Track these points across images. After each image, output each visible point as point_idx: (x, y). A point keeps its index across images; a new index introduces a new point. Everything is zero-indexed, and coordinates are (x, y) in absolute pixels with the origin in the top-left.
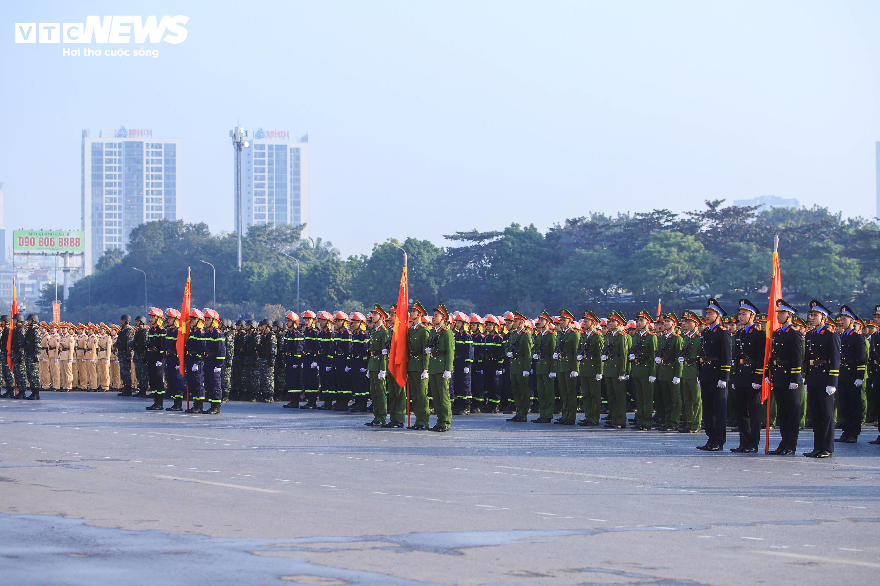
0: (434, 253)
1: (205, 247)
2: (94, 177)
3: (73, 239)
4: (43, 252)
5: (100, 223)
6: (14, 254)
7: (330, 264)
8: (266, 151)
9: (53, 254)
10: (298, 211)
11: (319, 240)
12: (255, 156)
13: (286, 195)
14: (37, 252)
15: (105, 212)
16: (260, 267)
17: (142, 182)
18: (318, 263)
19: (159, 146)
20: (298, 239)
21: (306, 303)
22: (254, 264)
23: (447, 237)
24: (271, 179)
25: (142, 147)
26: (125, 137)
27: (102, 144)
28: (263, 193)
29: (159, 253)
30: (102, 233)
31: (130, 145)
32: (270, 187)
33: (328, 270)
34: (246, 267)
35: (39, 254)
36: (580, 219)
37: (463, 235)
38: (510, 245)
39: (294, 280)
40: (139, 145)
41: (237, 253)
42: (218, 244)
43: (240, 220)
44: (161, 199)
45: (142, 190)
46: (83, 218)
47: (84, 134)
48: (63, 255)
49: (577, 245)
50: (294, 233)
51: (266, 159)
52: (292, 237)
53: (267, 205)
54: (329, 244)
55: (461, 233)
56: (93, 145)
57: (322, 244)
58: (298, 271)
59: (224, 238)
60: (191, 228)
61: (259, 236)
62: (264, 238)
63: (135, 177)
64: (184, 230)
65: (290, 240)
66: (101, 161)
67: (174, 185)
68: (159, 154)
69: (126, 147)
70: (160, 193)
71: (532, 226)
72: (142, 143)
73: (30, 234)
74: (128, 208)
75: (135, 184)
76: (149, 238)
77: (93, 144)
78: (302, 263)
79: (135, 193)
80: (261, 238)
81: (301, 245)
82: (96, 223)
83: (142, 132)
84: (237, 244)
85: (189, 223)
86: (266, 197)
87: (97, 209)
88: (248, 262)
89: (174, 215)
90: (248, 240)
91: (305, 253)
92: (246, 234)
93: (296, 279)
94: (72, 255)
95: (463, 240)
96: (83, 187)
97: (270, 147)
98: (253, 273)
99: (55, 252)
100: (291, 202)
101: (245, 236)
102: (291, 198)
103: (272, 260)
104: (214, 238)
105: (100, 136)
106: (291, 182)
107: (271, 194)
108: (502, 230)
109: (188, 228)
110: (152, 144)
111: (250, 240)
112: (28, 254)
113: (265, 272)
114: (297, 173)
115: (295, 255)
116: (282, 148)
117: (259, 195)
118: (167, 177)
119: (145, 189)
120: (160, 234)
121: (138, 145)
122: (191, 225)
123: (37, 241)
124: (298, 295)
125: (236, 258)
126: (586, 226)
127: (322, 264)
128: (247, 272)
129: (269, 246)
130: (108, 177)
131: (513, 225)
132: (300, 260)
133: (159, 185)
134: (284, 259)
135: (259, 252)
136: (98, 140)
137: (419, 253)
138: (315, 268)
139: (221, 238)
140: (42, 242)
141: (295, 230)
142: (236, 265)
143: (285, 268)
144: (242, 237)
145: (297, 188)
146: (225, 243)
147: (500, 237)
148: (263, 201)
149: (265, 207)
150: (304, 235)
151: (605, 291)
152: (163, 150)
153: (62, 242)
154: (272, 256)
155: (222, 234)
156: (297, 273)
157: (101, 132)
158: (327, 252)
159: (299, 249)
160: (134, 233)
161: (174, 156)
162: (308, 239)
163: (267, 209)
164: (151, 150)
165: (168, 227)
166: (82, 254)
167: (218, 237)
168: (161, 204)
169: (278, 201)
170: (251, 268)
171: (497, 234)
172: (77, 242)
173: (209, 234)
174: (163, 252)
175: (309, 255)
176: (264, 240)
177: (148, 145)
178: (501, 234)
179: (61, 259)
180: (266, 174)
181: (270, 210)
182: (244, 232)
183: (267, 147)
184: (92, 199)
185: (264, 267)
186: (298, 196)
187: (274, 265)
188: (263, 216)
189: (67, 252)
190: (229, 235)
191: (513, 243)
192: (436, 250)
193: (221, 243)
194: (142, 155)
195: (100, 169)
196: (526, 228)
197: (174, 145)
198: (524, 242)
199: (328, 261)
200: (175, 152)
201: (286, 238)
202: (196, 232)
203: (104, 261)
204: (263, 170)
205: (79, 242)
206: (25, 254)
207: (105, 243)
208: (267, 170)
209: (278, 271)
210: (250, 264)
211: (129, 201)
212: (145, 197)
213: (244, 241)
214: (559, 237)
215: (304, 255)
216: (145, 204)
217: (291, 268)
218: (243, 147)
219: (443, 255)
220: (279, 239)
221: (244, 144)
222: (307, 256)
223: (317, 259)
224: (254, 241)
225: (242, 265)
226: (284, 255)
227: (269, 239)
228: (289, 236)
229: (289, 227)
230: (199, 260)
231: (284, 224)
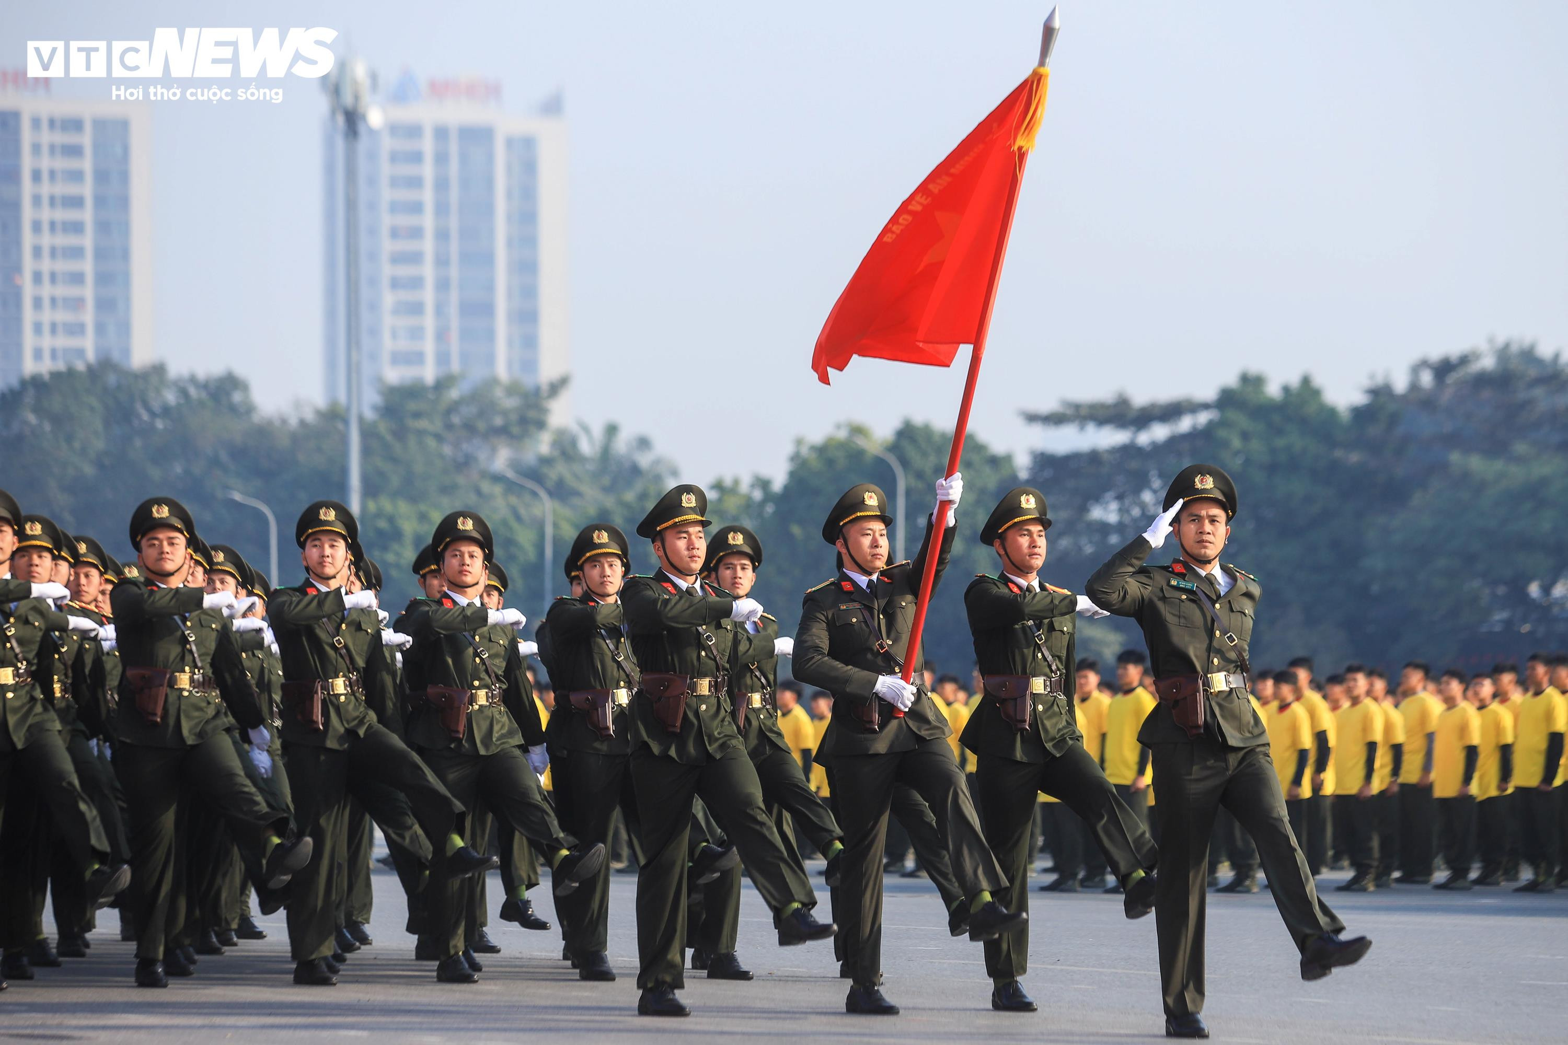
0: (987, 470)
1: (239, 453)
8: (427, 145)
10: (530, 342)
11: (612, 430)
13: (490, 289)
17: (18, 242)
18: (609, 504)
19: (74, 125)
20: (541, 425)
22: (403, 507)
23: (1032, 418)
24: (442, 235)
25: (17, 129)
28: (417, 282)
29: (89, 470)
32: (441, 261)
34: (374, 512)
36: (1464, 360)
37: (1083, 410)
38: (1236, 443)
40: (9, 120)
41: (344, 471)
42: (284, 442)
43: (353, 366)
44: (82, 300)
45: (17, 269)
49: (1453, 440)
50: (528, 406)
52: (523, 421)
53: (429, 321)
54: (644, 443)
55: (1077, 406)
57: (621, 445)
58: (549, 530)
59: (303, 423)
60: (193, 391)
61: (417, 415)
62: (433, 423)
64: (171, 397)
65: (516, 430)
67: (128, 258)
68: (73, 151)
70: (77, 279)
71: (1306, 381)
72: (15, 114)
76: (57, 420)
78: (556, 501)
80: (423, 424)
81: (552, 445)
84: (344, 440)
85: (186, 374)
86: (428, 296)
88: (381, 501)
89: (129, 348)
90: (382, 428)
91: (567, 473)
92: (376, 409)
93: (541, 554)
95: (1082, 428)
97: (441, 133)
98: (397, 535)
100: (509, 312)
101: (369, 415)
102: (509, 297)
104: (270, 423)
106: (509, 246)
107: (443, 285)
109: (184, 392)
110: (52, 122)
111: (387, 429)
114: (527, 218)
115: (533, 474)
116: (477, 136)
117: (405, 288)
118: (102, 227)
119: (28, 265)
120: (92, 409)
121: (3, 124)
122: (193, 380)
126: (1482, 380)
127: (626, 505)
129: (447, 450)
131: (1245, 379)
132: (551, 494)
133: (76, 253)
134: (497, 489)
135: (418, 468)
139: (293, 422)
141: (532, 399)
144: (361, 419)
145: (527, 268)
146: (308, 438)
147: (1203, 418)
148: (417, 309)
149: (422, 327)
150: (560, 414)
151: (1546, 589)
152: (86, 139)
154: (461, 481)
155: (297, 408)
156: (542, 536)
158: (635, 470)
159: (546, 461)
161: (128, 162)
162: (574, 428)
163: (430, 333)
164: (47, 137)
167: (284, 421)
168: (81, 317)
169: (467, 309)
170: (391, 519)
171: (1191, 407)
173: (250, 409)
174: (100, 465)
175: (579, 480)
176: (433, 429)
177: (36, 121)
178: (1205, 406)
180: (428, 220)
181: (441, 335)
183: (428, 134)
186: (529, 292)
188: (418, 359)
190: (318, 413)
191: (1245, 436)
192: (995, 462)
193: (295, 438)
194: (17, 154)
196: (1286, 389)
197: (127, 128)
198: (1279, 432)
200: (126, 150)
201: (506, 423)
202: (211, 403)
204: (417, 208)
208: (429, 207)
210: (387, 506)
212: (29, 291)
213: (368, 433)
214: (1393, 420)
215: (560, 479)
216: (29, 316)
217: (518, 518)
218: (362, 129)
219: (1014, 478)
220: (481, 425)
221: (364, 118)
222: (570, 480)
223: (606, 490)
224: (400, 433)
225: (364, 508)
226: (497, 478)
227: (449, 427)
228: (514, 417)
229: (513, 389)
230: (219, 494)
231: (495, 381)
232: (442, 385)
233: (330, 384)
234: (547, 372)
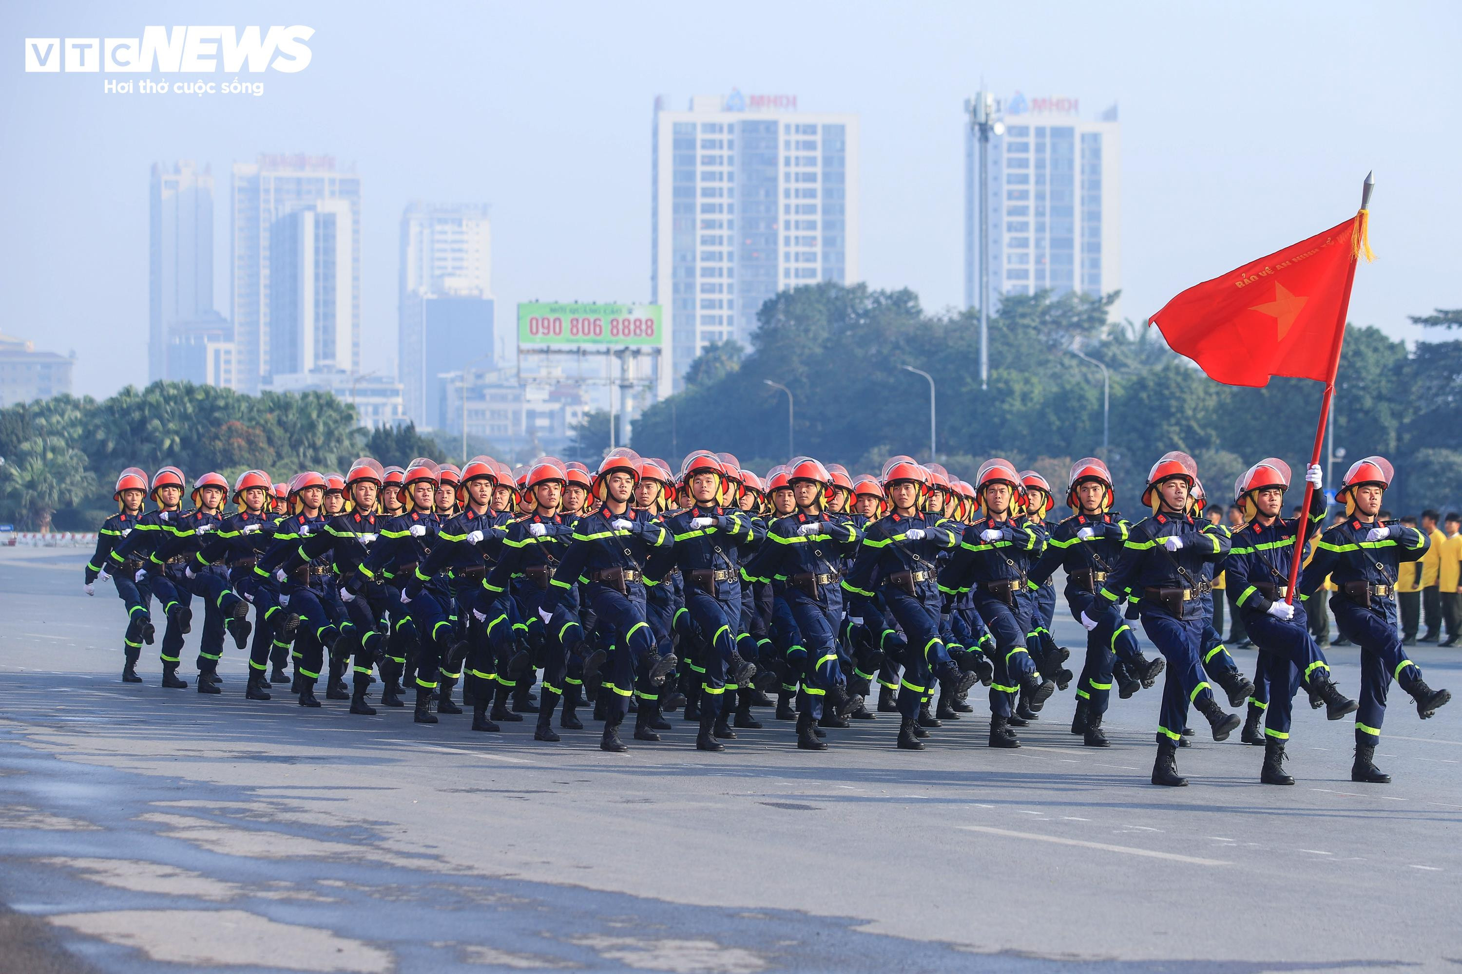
0: (1387, 353)
1: (911, 340)
2: (677, 192)
3: (640, 321)
4: (579, 349)
5: (690, 287)
6: (520, 351)
7: (1172, 375)
8: (1031, 140)
9: (598, 353)
10: (1095, 264)
11: (1147, 325)
12: (1009, 150)
13: (1071, 230)
14: (566, 347)
15: (699, 265)
16: (1027, 381)
17: (776, 203)
18: (1145, 372)
19: (811, 129)
20: (1102, 322)
21: (1122, 456)
22: (1014, 374)
23: (1416, 320)
24: (1040, 196)
25: (776, 132)
26: (741, 110)
27: (694, 126)
28: (1024, 226)
29: (818, 351)
30: (694, 307)
31: (750, 127)
32: (1040, 213)
33: (1168, 388)
34: (999, 380)
35: (570, 352)
37: (1450, 316)
39: (1096, 406)
40: (771, 127)
41: (978, 351)
42: (940, 333)
43: (984, 284)
44: (814, 238)
45: (775, 220)
46: (654, 277)
47: (658, 104)
48: (620, 354)
50: (1094, 310)
51: (1031, 156)
52: (1091, 319)
53: (1032, 251)
55: (1446, 313)
56: (677, 128)
57: (1153, 334)
58: (1107, 390)
59: (951, 321)
60: (883, 300)
61: (1023, 316)
62: (1033, 320)
63: (762, 193)
64: (869, 304)
65: (1086, 325)
66: (691, 160)
67: (842, 211)
68: (810, 146)
69: (744, 131)
70: (812, 225)
72: (775, 123)
73: (553, 310)
74: (748, 257)
75: (762, 208)
76: (799, 319)
77: (676, 125)
78: (1111, 371)
79: (762, 226)
80: (1026, 321)
81: (1109, 334)
82: (682, 287)
83: (776, 101)
84: (978, 332)
85: (879, 290)
86: (1031, 235)
87: (684, 258)
88: (1001, 370)
89: (842, 272)
90: (1001, 324)
91: (1118, 352)
92: (998, 311)
93: (1102, 405)
94: (637, 353)
95: (1449, 327)
96: (655, 213)
97: (1040, 132)
98: (1010, 392)
99: (603, 347)
100: (1082, 245)
101: (994, 315)
102: (1083, 235)
103: (1049, 365)
104: (931, 320)
105: (691, 108)
106: (1083, 203)
107: (1040, 228)
109: (877, 301)
110: (797, 127)
111: (1004, 324)
112: (547, 351)
113: (1036, 391)
114: (1094, 185)
115: (1097, 354)
116: (1063, 134)
117: (1016, 230)
118: (828, 193)
119: (782, 217)
120: (820, 311)
121: (768, 129)
122: (883, 293)
123: (566, 325)
124: (1106, 439)
125: (977, 362)
127: (1156, 374)
128: (1000, 391)
129: (1042, 338)
130: (706, 193)
132: (1108, 366)
133: (811, 209)
134: (1074, 362)
135: (1024, 350)
136: (686, 117)
137: (1357, 353)
138: (1141, 384)
139: (946, 320)
140: (577, 326)
141: (1096, 305)
142: (976, 374)
143: (1078, 384)
144: (988, 317)
145: (1094, 217)
146: (955, 331)
148: (1024, 243)
149: (1027, 255)
150: (1115, 314)
152: (818, 138)
153: (617, 327)
154: (1051, 357)
155: (948, 311)
156: (1102, 393)
157: (691, 101)
158: (1162, 350)
159: (1105, 344)
160: (768, 310)
161: (842, 149)
162: (1124, 323)
163: (1032, 259)
164: (794, 137)
165: (837, 298)
166: (658, 352)
167: (940, 320)
168: (814, 249)
169: (1056, 243)
170: (1007, 383)
172: (649, 327)
173: (919, 312)
174: (825, 348)
175: (1126, 356)
176: (1033, 324)
177: (788, 127)
179: (615, 362)
180: (1031, 187)
181: (1039, 260)
182: (992, 310)
183: (1032, 132)
184: (675, 238)
185: (1035, 380)
186: (1095, 232)
187: (1055, 376)
188: (1024, 275)
189: (627, 348)
190: (960, 313)
192: (1392, 347)
193: (947, 331)
194: (776, 147)
195: (690, 176)
197: (842, 129)
199: (1167, 369)
200: (843, 143)
201: (1080, 320)
202: (894, 308)
203: (703, 368)
204: (1024, 179)
205: (651, 327)
206: (541, 351)
207: (699, 328)
208: (1032, 179)
209: (1063, 387)
210: (1005, 375)
211: (748, 241)
212: (782, 233)
213: (992, 327)
215: (1114, 356)
216: (782, 249)
217: (1087, 381)
218: (990, 135)
219: (1406, 359)
220: (1064, 322)
221: (992, 128)
222: (1121, 357)
223: (1144, 363)
224: (1012, 327)
225: (990, 376)
226: (1074, 356)
227: (1044, 323)
228: (1085, 317)
229: (1084, 299)
230: (899, 366)
231: (1073, 294)
232: (1037, 297)
233: (969, 295)
234: (1106, 288)
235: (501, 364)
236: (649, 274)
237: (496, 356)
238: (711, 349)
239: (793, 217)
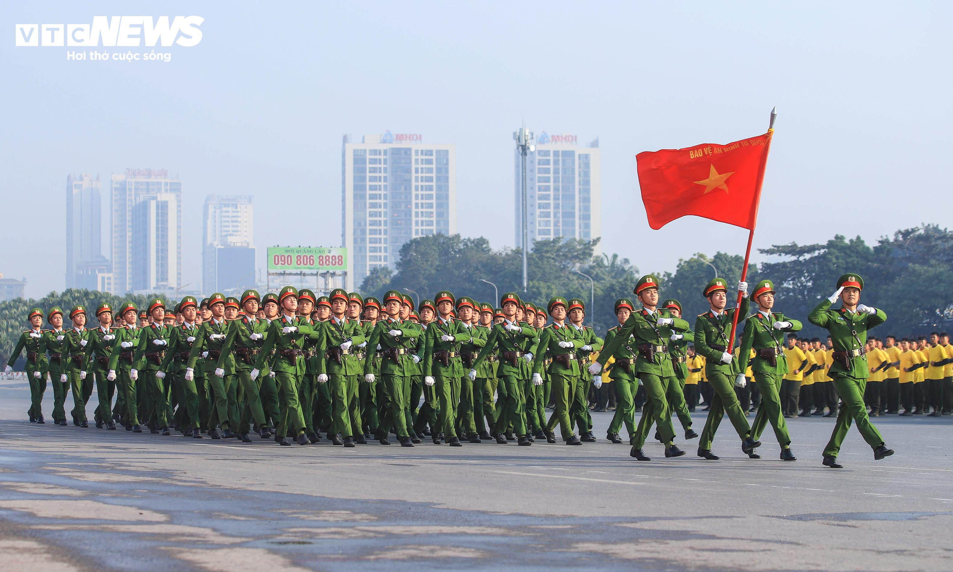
1: (485, 266)
2: (356, 188)
3: (335, 257)
4: (301, 272)
5: (363, 240)
6: (269, 274)
7: (629, 283)
8: (551, 158)
9: (312, 274)
10: (587, 226)
11: (615, 256)
12: (539, 164)
13: (573, 207)
14: (294, 271)
15: (368, 228)
16: (549, 288)
17: (410, 193)
18: (614, 283)
19: (430, 153)
20: (590, 255)
21: (601, 327)
22: (542, 284)
23: (763, 251)
24: (556, 189)
25: (410, 155)
26: (391, 142)
27: (365, 151)
28: (547, 206)
29: (433, 272)
30: (366, 252)
31: (396, 152)
32: (556, 198)
33: (626, 290)
34: (533, 287)
35: (297, 274)
36: (913, 231)
37: (781, 249)
38: (834, 260)
39: (587, 301)
40: (407, 151)
41: (522, 271)
42: (501, 262)
43: (525, 234)
44: (432, 213)
45: (410, 203)
46: (343, 235)
47: (345, 140)
48: (324, 275)
49: (909, 259)
50: (586, 248)
51: (551, 167)
52: (584, 253)
53: (552, 219)
54: (626, 261)
55: (778, 247)
56: (356, 152)
57: (618, 262)
58: (593, 291)
59: (507, 254)
60: (469, 244)
61: (547, 252)
62: (552, 254)
63: (403, 188)
64: (461, 246)
65: (581, 257)
66: (364, 170)
67: (447, 197)
68: (430, 162)
69: (392, 154)
70: (430, 206)
71: (858, 238)
72: (410, 149)
73: (287, 251)
74: (395, 223)
75: (403, 196)
76: (422, 254)
77: (354, 150)
78: (595, 282)
79: (403, 206)
80: (549, 255)
81: (594, 262)
82: (359, 240)
83: (410, 137)
84: (522, 261)
85: (467, 238)
86: (552, 210)
87: (360, 224)
88: (534, 282)
89: (447, 231)
90: (534, 257)
91: (599, 272)
92: (532, 249)
93: (590, 300)
94: (333, 274)
95: (780, 255)
96: (344, 200)
97: (556, 153)
98: (540, 294)
99: (314, 272)
100: (580, 215)
101: (530, 252)
102: (580, 210)
103: (561, 279)
104: (495, 254)
105: (363, 142)
106: (580, 193)
107: (557, 207)
108: (825, 243)
109: (466, 244)
110: (422, 151)
111: (536, 257)
112: (284, 274)
113: (554, 293)
114: (586, 183)
115: (587, 272)
116: (569, 154)
117: (544, 208)
118: (439, 188)
119: (414, 201)
120: (434, 250)
121: (406, 153)
122: (469, 240)
123: (294, 260)
124: (592, 318)
125: (521, 277)
126: (920, 238)
127: (620, 283)
128: (534, 293)
129: (557, 264)
130: (372, 188)
131: (837, 237)
132: (593, 279)
133: (430, 197)
134: (575, 278)
135: (547, 270)
136: (361, 147)
137: (730, 270)
138: (612, 288)
139: (504, 254)
140: (300, 260)
141: (587, 246)
142: (521, 284)
143: (577, 288)
144: (527, 253)
145: (586, 200)
146: (509, 260)
147: (822, 251)
148: (548, 215)
149: (549, 221)
150: (597, 251)
151: (942, 312)
152: (434, 157)
153: (322, 260)
154: (562, 274)
155: (505, 250)
156: (591, 294)
157: (363, 138)
158: (623, 271)
159: (592, 267)
160: (405, 249)
161: (447, 164)
162: (602, 256)
163: (552, 224)
164: (420, 157)
165: (443, 243)
166: (345, 274)
167: (500, 254)
168: (431, 219)
169: (565, 215)
170: (538, 288)
171: (819, 247)
172: (340, 260)
173: (489, 250)
174: (438, 270)
175: (604, 274)
176: (552, 257)
177: (417, 152)
178: (823, 247)
179: (321, 280)
180: (551, 184)
181: (556, 225)
182: (530, 247)
183: (552, 154)
184: (354, 213)
185: (553, 287)
186: (587, 209)
187: (564, 285)
188: (548, 232)
189: (328, 272)
190: (512, 250)
191: (837, 258)
192: (750, 267)
193: (504, 260)
194: (410, 163)
195: (363, 179)
196: (851, 241)
197: (447, 152)
198: (850, 256)
199: (626, 280)
200: (447, 160)
201: (578, 254)
202: (475, 248)
203: (370, 282)
204: (547, 180)
205: (341, 260)
206: (281, 274)
207: (368, 263)
208: (552, 180)
209: (569, 291)
210: (537, 284)
211: (395, 215)
212: (414, 210)
213: (529, 258)
214: (889, 252)
215: (597, 273)
216: (414, 219)
217: (582, 288)
218: (528, 152)
219: (757, 272)
220: (569, 256)
221: (529, 148)
222: (601, 275)
223: (613, 278)
224: (541, 258)
225: (528, 285)
226: (575, 274)
227: (558, 256)
228: (580, 252)
229: (580, 242)
230: (478, 280)
231: (575, 239)
232: (554, 241)
233: (517, 242)
234: (593, 237)
235: (259, 284)
236: (341, 233)
237: (256, 280)
238: (374, 271)
239: (420, 201)
